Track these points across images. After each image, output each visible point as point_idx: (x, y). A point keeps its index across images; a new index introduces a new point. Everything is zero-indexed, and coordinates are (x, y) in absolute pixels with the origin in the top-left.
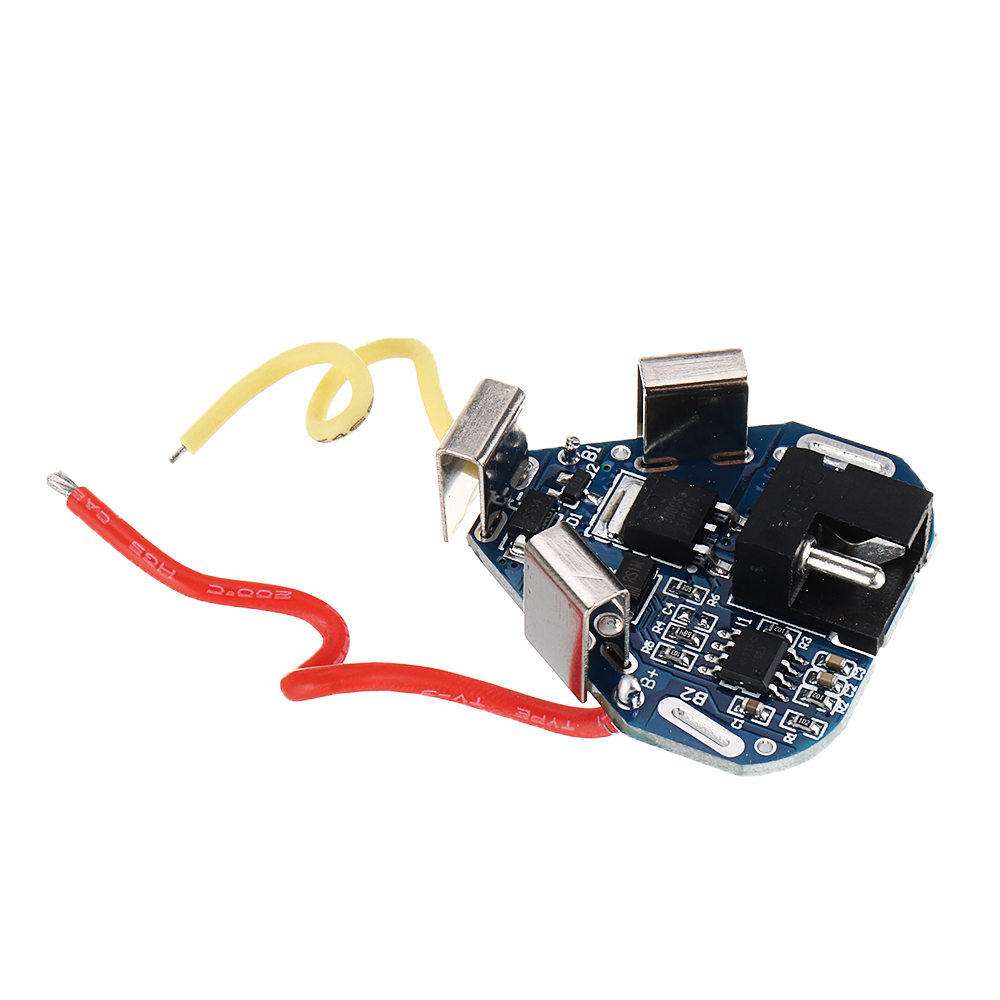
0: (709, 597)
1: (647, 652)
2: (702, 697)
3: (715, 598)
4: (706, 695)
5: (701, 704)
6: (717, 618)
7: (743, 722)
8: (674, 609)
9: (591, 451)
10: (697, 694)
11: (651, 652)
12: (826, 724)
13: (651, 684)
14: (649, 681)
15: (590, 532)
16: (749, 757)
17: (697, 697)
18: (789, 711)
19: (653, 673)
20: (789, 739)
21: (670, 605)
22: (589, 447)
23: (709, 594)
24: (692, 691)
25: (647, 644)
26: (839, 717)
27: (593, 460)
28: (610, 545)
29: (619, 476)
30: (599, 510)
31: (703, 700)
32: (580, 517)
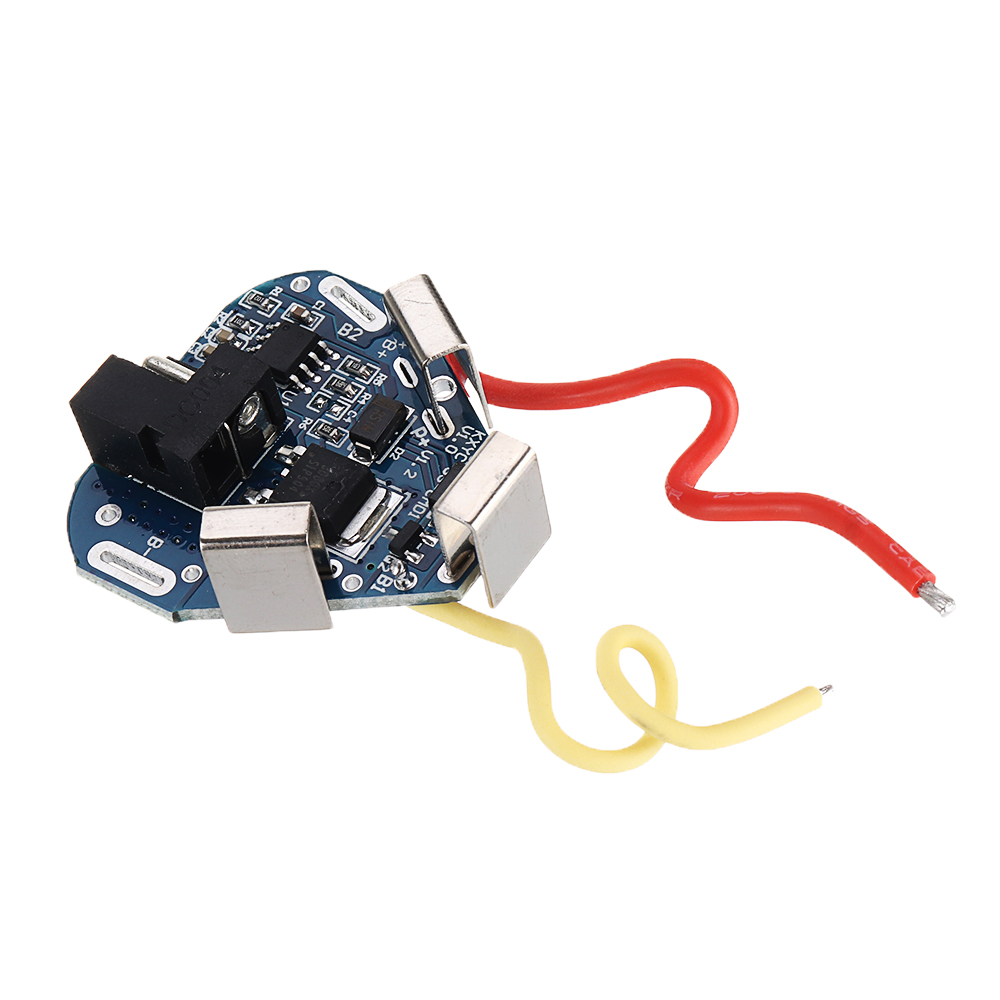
0: (309, 427)
1: (382, 375)
2: (344, 331)
3: (303, 426)
4: (340, 332)
5: (346, 324)
6: (308, 406)
7: (314, 307)
8: (346, 416)
9: (381, 586)
10: (347, 333)
11: (378, 375)
12: (240, 303)
13: (387, 344)
14: (388, 347)
15: (405, 497)
16: (316, 276)
17: (348, 331)
18: (269, 316)
19: (382, 354)
20: (278, 290)
21: (349, 420)
22: (383, 590)
23: (308, 430)
24: (351, 338)
25: (380, 383)
26: (226, 310)
27: (382, 576)
28: (389, 483)
29: (360, 558)
30: (390, 520)
31: (343, 328)
32: (410, 514)
